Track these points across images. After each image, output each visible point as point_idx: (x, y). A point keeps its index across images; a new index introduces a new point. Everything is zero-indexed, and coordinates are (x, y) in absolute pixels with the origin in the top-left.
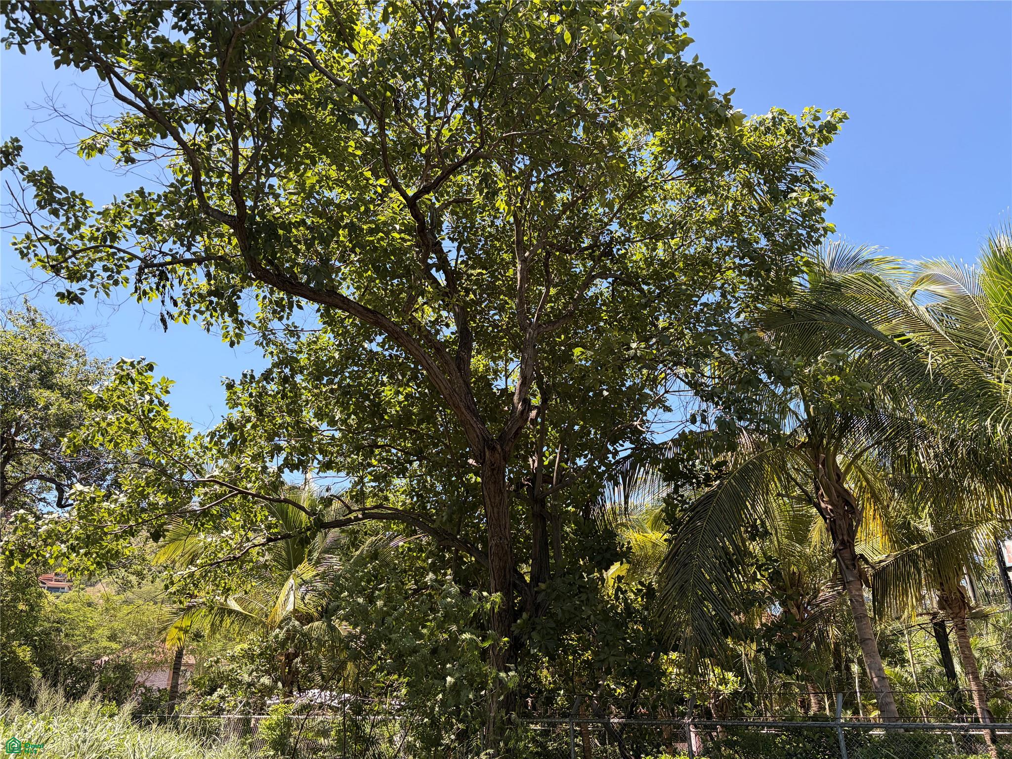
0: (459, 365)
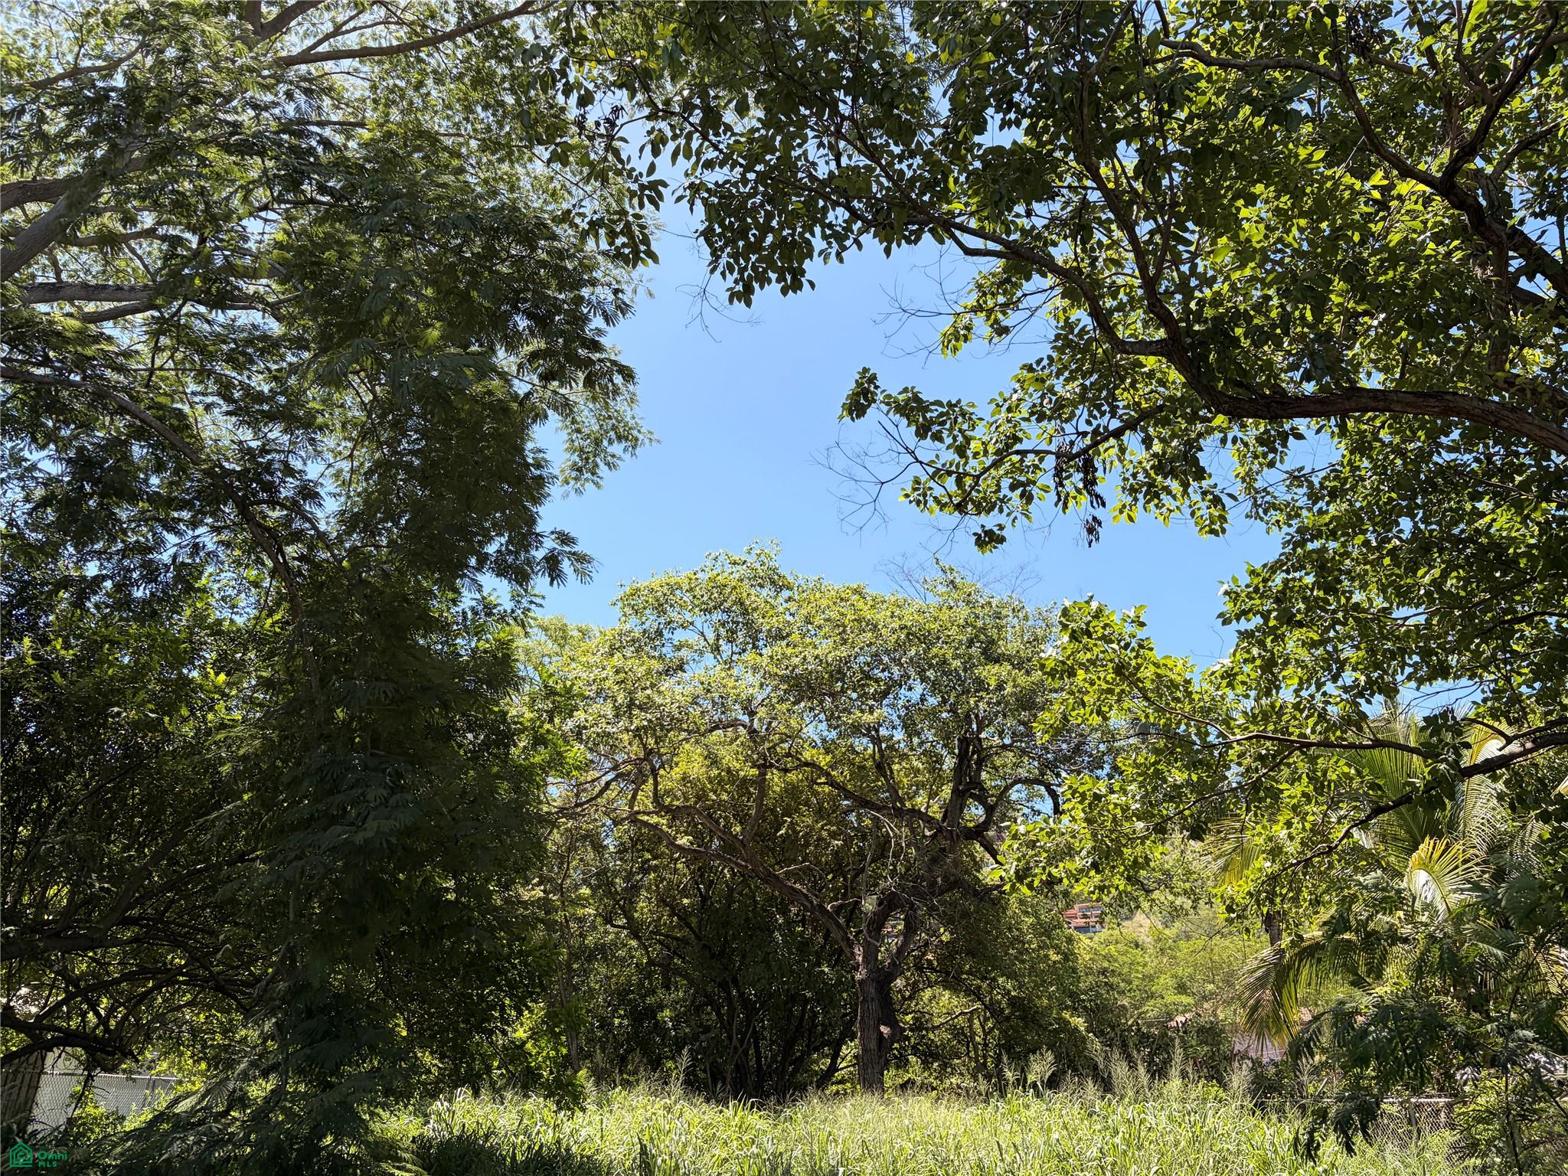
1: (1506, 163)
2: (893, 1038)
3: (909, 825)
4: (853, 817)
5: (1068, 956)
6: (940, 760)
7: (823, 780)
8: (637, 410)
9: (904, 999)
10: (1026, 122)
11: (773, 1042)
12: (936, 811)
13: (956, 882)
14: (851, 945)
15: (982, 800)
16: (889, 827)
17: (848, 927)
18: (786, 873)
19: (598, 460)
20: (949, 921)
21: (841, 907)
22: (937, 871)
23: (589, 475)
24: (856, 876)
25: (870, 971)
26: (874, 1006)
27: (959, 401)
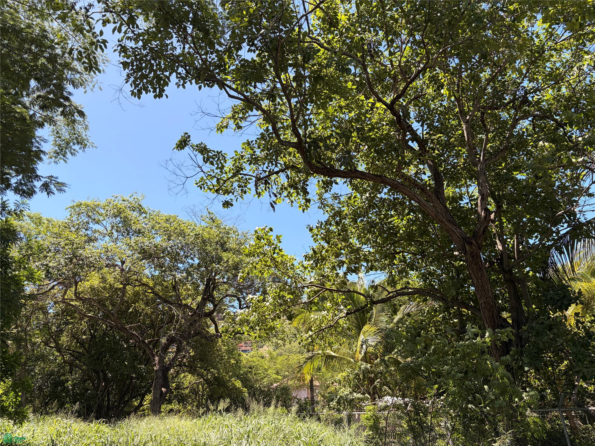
0: (437, 195)
1: (410, 103)
2: (166, 393)
3: (183, 310)
4: (160, 307)
5: (238, 361)
6: (199, 286)
7: (150, 291)
8: (88, 133)
9: (173, 377)
10: (257, 52)
11: (116, 394)
12: (194, 306)
13: (199, 333)
14: (154, 356)
15: (213, 302)
16: (175, 311)
17: (153, 348)
18: (130, 327)
19: (67, 151)
20: (194, 348)
21: (152, 341)
22: (192, 329)
23: (62, 157)
24: (159, 330)
25: (160, 367)
26: (160, 381)
27: (221, 151)
